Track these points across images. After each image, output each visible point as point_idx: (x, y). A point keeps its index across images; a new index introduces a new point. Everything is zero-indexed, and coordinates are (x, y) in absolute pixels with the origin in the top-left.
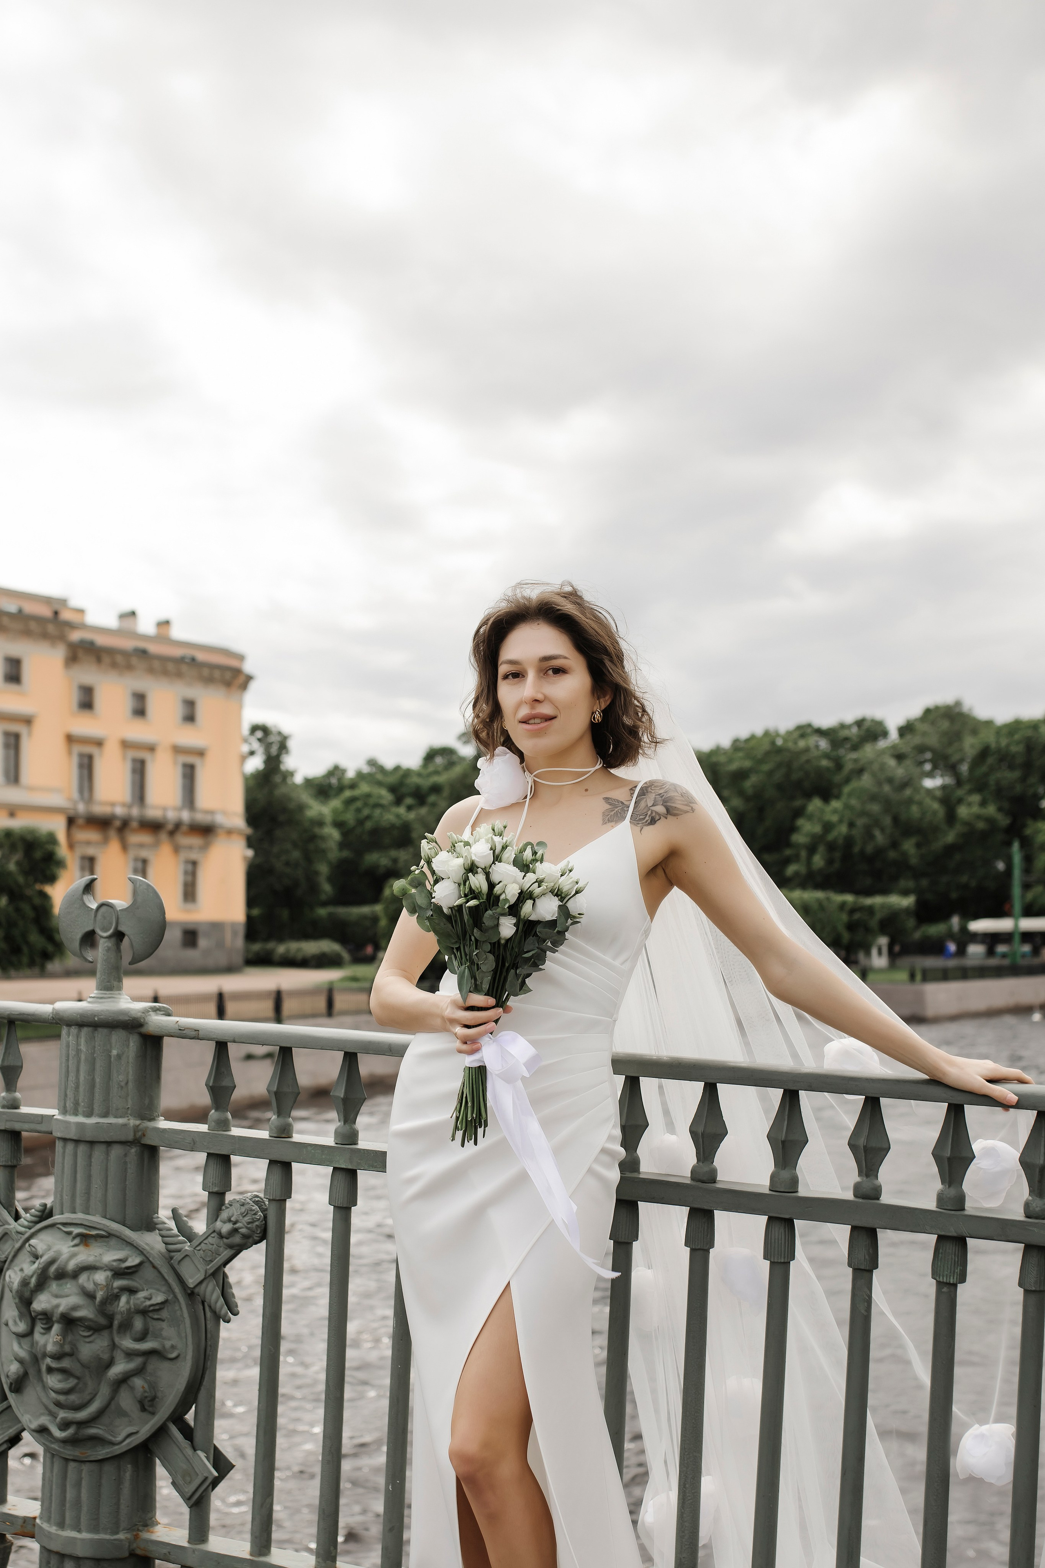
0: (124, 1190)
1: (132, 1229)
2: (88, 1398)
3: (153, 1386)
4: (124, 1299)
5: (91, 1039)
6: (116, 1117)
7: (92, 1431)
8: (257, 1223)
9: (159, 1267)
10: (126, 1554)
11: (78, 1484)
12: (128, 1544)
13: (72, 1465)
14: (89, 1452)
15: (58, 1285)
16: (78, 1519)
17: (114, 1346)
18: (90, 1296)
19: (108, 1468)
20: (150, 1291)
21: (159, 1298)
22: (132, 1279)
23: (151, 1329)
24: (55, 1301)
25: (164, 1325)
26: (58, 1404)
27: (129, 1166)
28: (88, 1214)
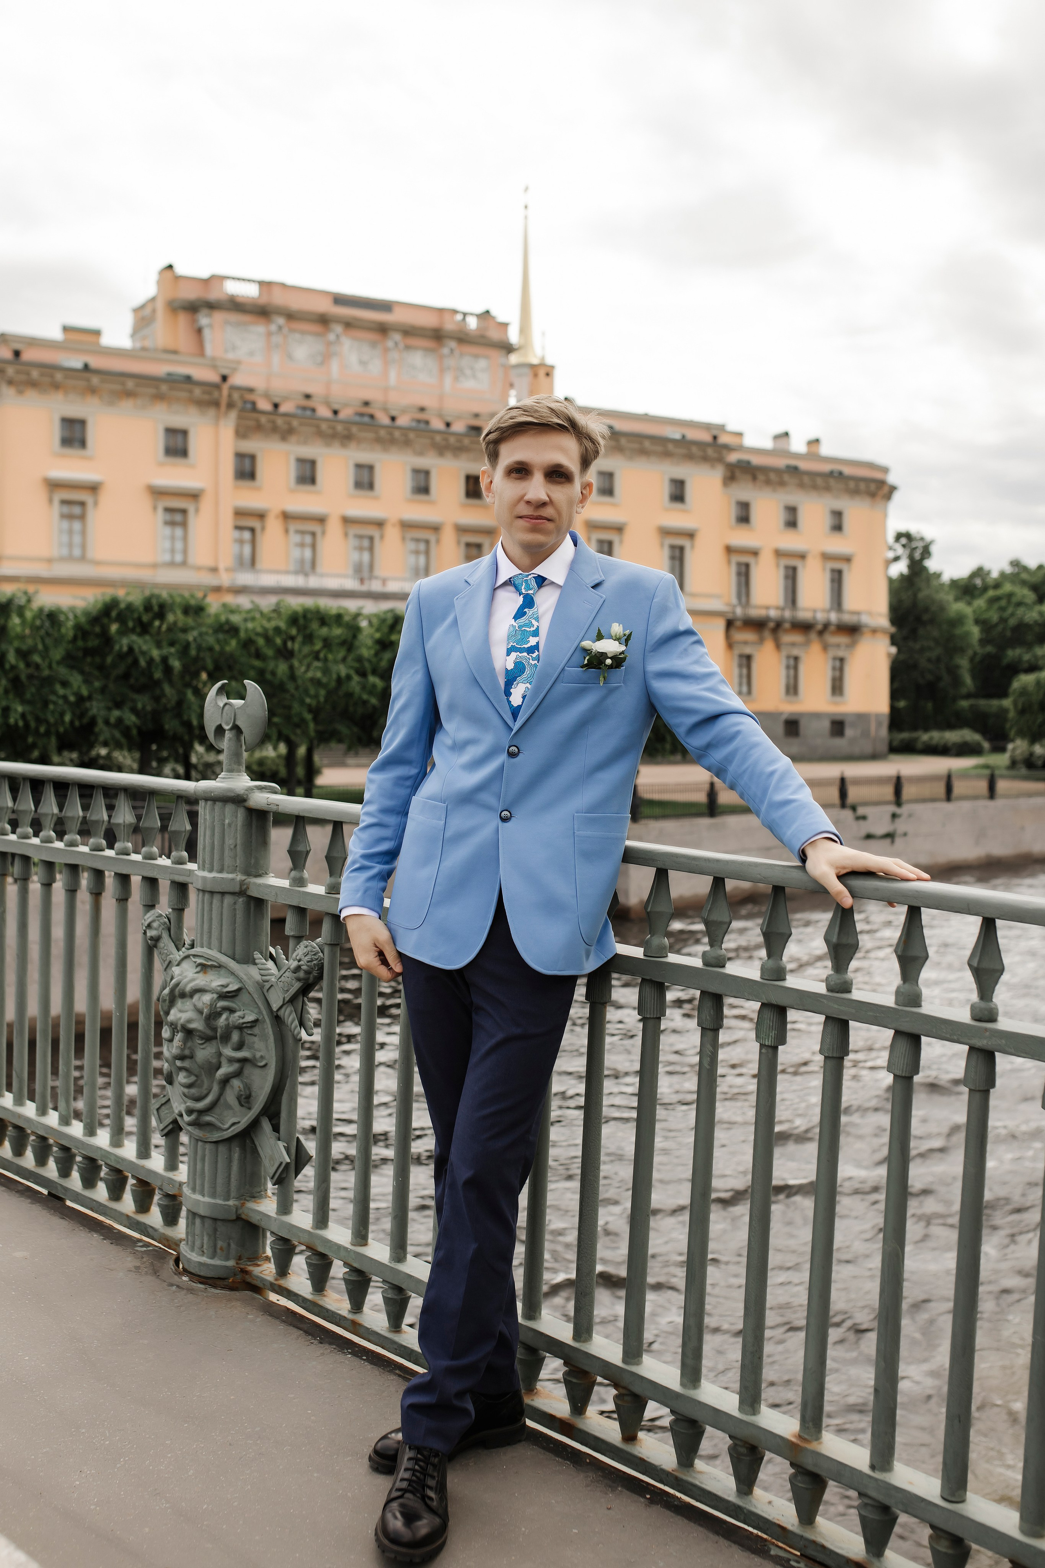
0: (234, 930)
1: (238, 962)
2: (205, 1092)
3: (248, 1087)
4: (224, 1016)
5: (213, 810)
6: (228, 873)
7: (208, 1118)
8: (315, 962)
9: (251, 993)
10: (234, 1217)
11: (203, 1159)
12: (235, 1210)
13: (200, 1143)
14: (208, 1135)
15: (182, 1003)
16: (203, 1185)
17: (220, 1054)
18: (200, 1012)
19: (222, 1148)
20: (246, 1012)
21: (250, 1018)
22: (233, 1002)
23: (246, 1042)
24: (179, 1015)
25: (256, 1039)
26: (185, 1095)
27: (238, 912)
28: (210, 949)
